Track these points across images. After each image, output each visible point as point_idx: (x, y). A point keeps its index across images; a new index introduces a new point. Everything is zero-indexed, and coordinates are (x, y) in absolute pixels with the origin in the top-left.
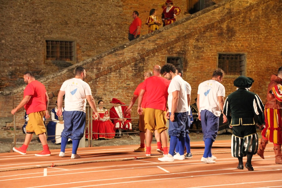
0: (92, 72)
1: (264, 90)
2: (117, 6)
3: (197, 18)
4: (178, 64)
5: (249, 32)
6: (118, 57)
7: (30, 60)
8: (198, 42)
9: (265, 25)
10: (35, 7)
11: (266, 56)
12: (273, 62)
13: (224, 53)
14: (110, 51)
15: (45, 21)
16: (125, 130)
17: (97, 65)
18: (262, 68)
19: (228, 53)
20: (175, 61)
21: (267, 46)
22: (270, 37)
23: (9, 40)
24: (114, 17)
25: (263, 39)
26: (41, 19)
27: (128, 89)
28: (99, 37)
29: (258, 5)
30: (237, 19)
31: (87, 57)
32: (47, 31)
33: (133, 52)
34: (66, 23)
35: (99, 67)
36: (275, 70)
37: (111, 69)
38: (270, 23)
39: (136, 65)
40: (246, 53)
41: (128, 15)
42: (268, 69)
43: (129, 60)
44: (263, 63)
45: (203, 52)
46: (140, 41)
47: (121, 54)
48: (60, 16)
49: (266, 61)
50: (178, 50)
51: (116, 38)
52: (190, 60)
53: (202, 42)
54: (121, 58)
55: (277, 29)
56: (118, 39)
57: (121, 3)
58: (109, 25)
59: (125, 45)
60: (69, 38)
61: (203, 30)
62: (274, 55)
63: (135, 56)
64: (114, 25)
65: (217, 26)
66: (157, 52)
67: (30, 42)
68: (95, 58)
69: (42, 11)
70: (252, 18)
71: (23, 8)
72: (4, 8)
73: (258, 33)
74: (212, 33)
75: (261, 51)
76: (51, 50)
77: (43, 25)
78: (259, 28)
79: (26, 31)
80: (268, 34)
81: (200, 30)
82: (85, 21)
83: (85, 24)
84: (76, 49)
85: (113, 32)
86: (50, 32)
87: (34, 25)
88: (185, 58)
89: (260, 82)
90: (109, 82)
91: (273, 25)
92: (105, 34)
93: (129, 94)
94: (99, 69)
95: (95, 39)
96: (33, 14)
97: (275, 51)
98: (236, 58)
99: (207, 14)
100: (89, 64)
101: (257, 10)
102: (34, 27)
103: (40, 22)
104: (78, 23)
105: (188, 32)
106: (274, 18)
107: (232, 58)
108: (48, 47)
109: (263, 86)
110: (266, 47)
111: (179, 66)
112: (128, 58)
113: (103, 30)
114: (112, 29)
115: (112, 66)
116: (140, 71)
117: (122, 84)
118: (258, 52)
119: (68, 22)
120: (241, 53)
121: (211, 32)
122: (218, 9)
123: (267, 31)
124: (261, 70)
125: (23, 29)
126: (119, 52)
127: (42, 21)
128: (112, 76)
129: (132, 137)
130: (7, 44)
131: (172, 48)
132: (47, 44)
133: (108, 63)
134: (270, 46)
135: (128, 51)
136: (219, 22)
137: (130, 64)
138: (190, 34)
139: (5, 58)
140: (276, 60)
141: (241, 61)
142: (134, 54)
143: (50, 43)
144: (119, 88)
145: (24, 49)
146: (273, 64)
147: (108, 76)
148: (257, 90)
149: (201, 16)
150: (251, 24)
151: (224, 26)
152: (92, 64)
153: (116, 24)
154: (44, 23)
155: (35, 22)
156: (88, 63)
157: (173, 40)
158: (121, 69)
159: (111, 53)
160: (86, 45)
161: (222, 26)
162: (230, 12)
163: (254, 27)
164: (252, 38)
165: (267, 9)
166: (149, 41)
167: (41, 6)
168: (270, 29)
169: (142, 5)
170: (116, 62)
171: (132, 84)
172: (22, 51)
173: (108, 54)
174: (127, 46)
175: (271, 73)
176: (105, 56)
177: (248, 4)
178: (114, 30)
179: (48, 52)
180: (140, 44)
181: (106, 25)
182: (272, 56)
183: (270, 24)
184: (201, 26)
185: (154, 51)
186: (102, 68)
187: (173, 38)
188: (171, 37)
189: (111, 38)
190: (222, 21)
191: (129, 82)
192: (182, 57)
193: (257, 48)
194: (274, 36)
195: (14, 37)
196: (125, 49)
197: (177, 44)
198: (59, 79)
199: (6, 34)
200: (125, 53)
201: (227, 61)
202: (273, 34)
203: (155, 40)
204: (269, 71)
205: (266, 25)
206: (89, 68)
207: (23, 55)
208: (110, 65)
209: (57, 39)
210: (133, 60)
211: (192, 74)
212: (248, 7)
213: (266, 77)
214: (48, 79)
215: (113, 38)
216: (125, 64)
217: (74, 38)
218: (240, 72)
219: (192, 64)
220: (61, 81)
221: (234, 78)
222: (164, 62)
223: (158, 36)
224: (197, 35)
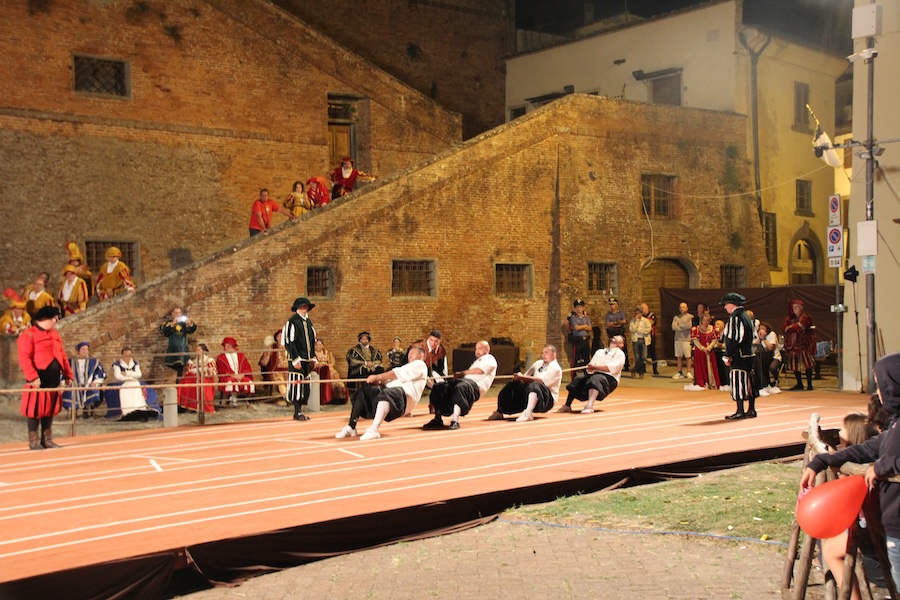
0: (178, 295)
1: (466, 320)
2: (210, 180)
3: (355, 201)
4: (326, 279)
5: (440, 224)
6: (223, 269)
7: (58, 277)
8: (359, 240)
9: (463, 214)
10: (66, 184)
11: (467, 264)
12: (479, 273)
13: (401, 259)
14: (208, 259)
15: (83, 209)
16: (243, 394)
17: (187, 283)
18: (462, 284)
19: (408, 259)
20: (321, 274)
21: (468, 247)
22: (472, 232)
23: (20, 242)
24: (206, 199)
25: (461, 236)
26: (77, 204)
27: (241, 324)
28: (180, 235)
29: (451, 180)
30: (419, 203)
32: (88, 225)
33: (248, 260)
34: (122, 211)
35: (190, 286)
37: (211, 289)
39: (254, 281)
40: (436, 259)
41: (231, 195)
42: (471, 286)
43: (241, 275)
44: (464, 275)
45: (366, 257)
46: (260, 240)
47: (228, 263)
48: (110, 198)
49: (468, 272)
50: (325, 255)
51: (210, 235)
52: (346, 272)
53: (365, 241)
54: (228, 270)
56: (214, 237)
57: (218, 175)
58: (199, 212)
59: (234, 247)
60: (127, 236)
61: (365, 220)
62: (480, 263)
63: (252, 266)
64: (207, 213)
65: (388, 214)
66: (290, 258)
67: (57, 245)
68: (183, 271)
69: (78, 190)
70: (444, 201)
71: (43, 185)
72: (10, 187)
73: (454, 225)
74: (382, 226)
75: (459, 256)
76: (94, 259)
77: (79, 216)
78: (455, 218)
79: (50, 226)
80: (469, 228)
81: (360, 221)
82: (156, 207)
83: (156, 212)
85: (206, 225)
86: (94, 227)
87: (64, 215)
88: (337, 268)
89: (460, 307)
91: (476, 214)
92: (191, 229)
93: (244, 333)
94: (189, 291)
95: (174, 237)
96: (62, 196)
98: (421, 268)
99: (371, 194)
100: (172, 282)
101: (449, 189)
102: (65, 219)
103: (75, 210)
104: (143, 209)
105: (341, 224)
106: (478, 203)
107: (414, 268)
108: (89, 253)
109: (465, 314)
110: (467, 250)
111: (328, 282)
112: (241, 270)
113: (188, 221)
114: (203, 219)
115: (213, 285)
116: (261, 292)
117: (230, 316)
118: (455, 258)
119: (126, 209)
120: (428, 259)
121: (379, 224)
122: (389, 185)
123: (467, 223)
124: (460, 287)
125: (44, 223)
126: (225, 260)
127: (79, 208)
128: (213, 301)
129: (254, 406)
130: (16, 249)
131: (316, 251)
132: (88, 247)
133: (206, 279)
134: (473, 247)
135: (240, 257)
136: (391, 207)
137: (243, 279)
138: (344, 228)
139: (13, 274)
141: (428, 273)
142: (250, 263)
143: (94, 245)
144: (225, 322)
145: (46, 257)
146: (478, 277)
147: (206, 302)
148: (456, 319)
149: (362, 198)
150: (442, 211)
151: (400, 214)
152: (177, 281)
153: (211, 210)
154: (81, 212)
155: (66, 209)
156: (170, 279)
157: (316, 237)
158: (229, 288)
159: (211, 261)
160: (158, 249)
161: (396, 214)
162: (407, 191)
163: (447, 216)
164: (445, 235)
165: (465, 186)
166: (276, 239)
167: (75, 182)
168: (472, 220)
169: (255, 178)
170: (219, 277)
171: (248, 315)
172: (43, 261)
173: (206, 264)
174: (239, 249)
175: (475, 292)
176: (200, 267)
177: (437, 179)
178: (208, 222)
180: (260, 245)
182: (477, 265)
183: (471, 211)
184: (363, 215)
185: (285, 257)
186: (195, 287)
187: (316, 234)
188: (313, 232)
189: (202, 235)
190: (396, 206)
191: (244, 312)
192: (333, 267)
193: (454, 251)
194: (478, 231)
195: (28, 238)
196: (235, 254)
197: (324, 245)
198: (121, 309)
199: (13, 232)
200: (235, 262)
202: (476, 228)
203: (287, 239)
204: (473, 289)
205: (466, 213)
208: (209, 282)
209: (106, 240)
210: (250, 273)
212: (436, 184)
213: (468, 298)
214: (99, 309)
215: (204, 235)
216: (235, 280)
217: (136, 236)
218: (428, 291)
219: (349, 278)
220: (122, 313)
221: (418, 301)
222: (302, 276)
223: (291, 230)
224: (356, 230)
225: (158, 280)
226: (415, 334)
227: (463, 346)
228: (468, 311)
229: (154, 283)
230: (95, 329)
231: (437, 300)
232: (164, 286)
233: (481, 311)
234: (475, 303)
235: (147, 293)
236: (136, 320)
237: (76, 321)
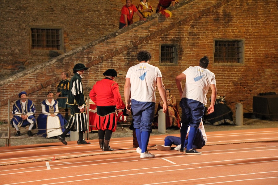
0: (83, 61)
1: (263, 78)
4: (173, 52)
5: (247, 17)
6: (110, 46)
7: (15, 50)
8: (194, 28)
9: (263, 10)
11: (265, 42)
12: (272, 48)
13: (221, 40)
14: (101, 39)
15: (29, 8)
16: (119, 122)
17: (88, 54)
18: (261, 55)
19: (225, 39)
20: (169, 49)
21: (266, 31)
22: (269, 21)
24: (103, 3)
25: (261, 24)
26: (26, 6)
27: (120, 79)
28: (87, 25)
30: (234, 3)
31: (75, 46)
32: (32, 18)
33: (125, 40)
34: (53, 10)
35: (90, 56)
36: (274, 57)
37: (102, 58)
38: (269, 6)
39: (128, 54)
40: (244, 39)
42: (267, 56)
43: (121, 49)
44: (262, 49)
45: (198, 38)
46: (132, 28)
47: (113, 42)
48: (46, 2)
49: (265, 47)
50: (173, 37)
51: (105, 25)
52: (185, 48)
53: (197, 28)
54: (113, 46)
55: (276, 13)
56: (107, 26)
58: (98, 11)
59: (117, 32)
60: (56, 25)
61: (198, 15)
62: (273, 41)
63: (127, 44)
64: (103, 11)
65: (213, 11)
66: (150, 39)
67: (14, 31)
68: (86, 47)
70: (250, 2)
73: (256, 17)
74: (208, 19)
75: (259, 37)
76: (36, 39)
77: (27, 12)
78: (257, 13)
79: (10, 19)
80: (267, 19)
81: (195, 16)
82: (72, 8)
83: (73, 11)
84: (63, 37)
85: (103, 19)
86: (36, 20)
87: (19, 11)
88: (180, 45)
89: (259, 70)
90: (101, 72)
91: (272, 9)
92: (93, 21)
93: (122, 85)
94: (89, 59)
95: (83, 27)
97: (274, 37)
98: (233, 45)
100: (79, 54)
102: (18, 15)
103: (24, 9)
104: (65, 9)
105: (181, 18)
106: (273, 2)
107: (229, 45)
108: (33, 36)
109: (262, 74)
110: (265, 33)
111: (174, 54)
112: (120, 47)
113: (92, 16)
114: (101, 15)
115: (104, 55)
116: (132, 60)
118: (256, 38)
119: (55, 9)
120: (239, 39)
121: (207, 17)
123: (266, 16)
124: (259, 57)
125: (6, 16)
126: (111, 40)
127: (26, 8)
128: (103, 65)
129: (126, 129)
131: (166, 35)
132: (32, 32)
133: (99, 52)
134: (269, 31)
135: (120, 39)
136: (215, 6)
137: (122, 52)
138: (184, 20)
140: (275, 46)
141: (238, 48)
142: (126, 42)
143: (36, 31)
145: (8, 37)
146: (272, 50)
147: (99, 66)
148: (256, 78)
149: (196, 1)
150: (249, 8)
151: (221, 11)
152: (82, 53)
153: (105, 10)
154: (28, 10)
156: (77, 52)
157: (167, 26)
158: (113, 58)
159: (103, 41)
160: (74, 33)
161: (218, 11)
163: (252, 11)
164: (250, 24)
166: (142, 28)
168: (269, 13)
170: (107, 51)
172: (5, 40)
173: (99, 42)
174: (120, 33)
175: (270, 60)
176: (95, 45)
178: (104, 17)
179: (33, 41)
180: (132, 31)
181: (95, 11)
182: (271, 42)
183: (268, 8)
184: (197, 12)
185: (147, 38)
186: (93, 57)
187: (167, 24)
189: (100, 25)
190: (218, 5)
191: (122, 72)
192: (177, 45)
193: (256, 34)
194: (273, 21)
196: (117, 37)
197: (171, 31)
198: (48, 69)
200: (117, 41)
201: (224, 48)
202: (272, 18)
203: (149, 27)
204: (268, 58)
205: (265, 9)
206: (80, 58)
207: (7, 45)
208: (101, 54)
209: (43, 27)
210: (126, 48)
211: (187, 62)
213: (265, 65)
214: (36, 69)
215: (102, 25)
216: (117, 53)
217: (60, 26)
218: (238, 60)
219: (187, 51)
220: (50, 72)
221: (231, 66)
222: (158, 50)
223: (151, 22)
224: (192, 21)
225: (71, 52)
226: (229, 86)
227: (261, 94)
228: (264, 72)
229: (68, 54)
230: (33, 81)
231: (243, 65)
232: (74, 55)
233: (273, 72)
234: (269, 67)
235: (64, 60)
236: (57, 76)
237: (22, 76)
